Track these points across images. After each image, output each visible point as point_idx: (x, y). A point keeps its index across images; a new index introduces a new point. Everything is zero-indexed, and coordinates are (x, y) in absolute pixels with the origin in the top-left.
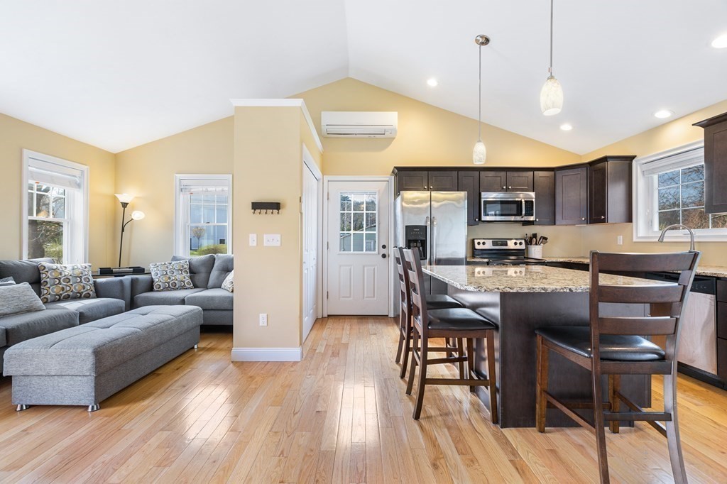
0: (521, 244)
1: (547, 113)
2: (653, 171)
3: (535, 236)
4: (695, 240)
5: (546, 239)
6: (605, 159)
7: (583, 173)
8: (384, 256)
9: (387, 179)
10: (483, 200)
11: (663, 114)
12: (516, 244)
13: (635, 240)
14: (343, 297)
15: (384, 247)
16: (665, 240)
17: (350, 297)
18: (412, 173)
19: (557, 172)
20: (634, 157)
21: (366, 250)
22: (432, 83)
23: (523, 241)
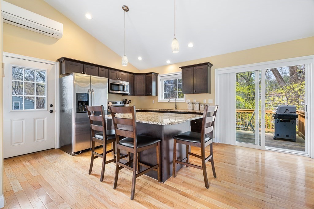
0: (122, 103)
1: (174, 52)
2: (163, 79)
3: (126, 100)
4: (177, 102)
5: (131, 101)
6: (151, 73)
7: (144, 77)
8: (52, 111)
9: (54, 63)
10: (110, 83)
11: (168, 62)
12: (120, 103)
13: (158, 102)
14: (15, 143)
15: (51, 106)
16: (170, 102)
17: (22, 142)
18: (74, 63)
19: (135, 75)
20: (158, 74)
21: (36, 108)
22: (88, 16)
23: (123, 102)
